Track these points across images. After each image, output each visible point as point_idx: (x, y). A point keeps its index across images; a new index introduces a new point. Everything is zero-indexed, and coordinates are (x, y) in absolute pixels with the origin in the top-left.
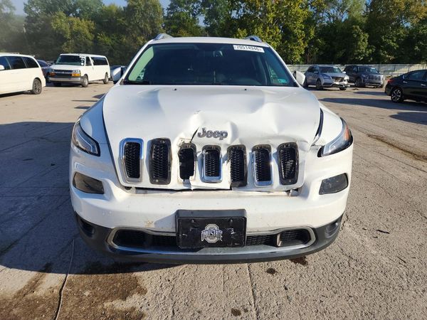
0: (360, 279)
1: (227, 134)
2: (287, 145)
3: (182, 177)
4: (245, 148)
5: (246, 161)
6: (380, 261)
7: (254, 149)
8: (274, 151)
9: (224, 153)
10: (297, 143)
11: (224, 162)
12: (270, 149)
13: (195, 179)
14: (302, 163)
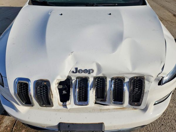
0: (162, 125)
1: (93, 71)
2: (137, 77)
3: (61, 101)
4: (106, 78)
5: (106, 88)
6: (174, 111)
7: (112, 79)
8: (127, 80)
9: (91, 80)
10: (145, 77)
11: (90, 89)
12: (124, 79)
13: (70, 104)
14: (146, 92)
